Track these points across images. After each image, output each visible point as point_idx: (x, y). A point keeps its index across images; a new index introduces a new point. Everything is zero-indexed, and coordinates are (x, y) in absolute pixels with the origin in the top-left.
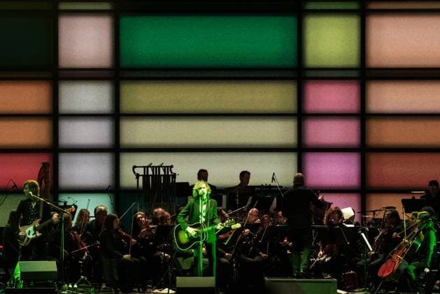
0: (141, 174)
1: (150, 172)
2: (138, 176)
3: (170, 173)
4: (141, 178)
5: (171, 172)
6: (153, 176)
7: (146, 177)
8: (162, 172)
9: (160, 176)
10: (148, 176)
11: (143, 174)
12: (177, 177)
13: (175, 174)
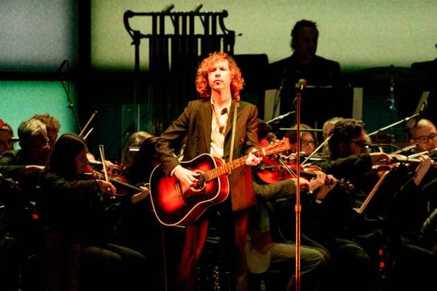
0: (143, 32)
1: (169, 29)
2: (137, 37)
3: (219, 32)
4: (145, 44)
5: (223, 28)
6: (175, 37)
7: (157, 40)
8: (199, 29)
9: (193, 38)
10: (164, 38)
11: (150, 32)
12: (237, 39)
13: (232, 34)
